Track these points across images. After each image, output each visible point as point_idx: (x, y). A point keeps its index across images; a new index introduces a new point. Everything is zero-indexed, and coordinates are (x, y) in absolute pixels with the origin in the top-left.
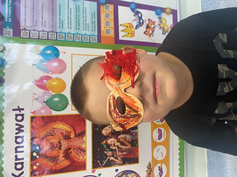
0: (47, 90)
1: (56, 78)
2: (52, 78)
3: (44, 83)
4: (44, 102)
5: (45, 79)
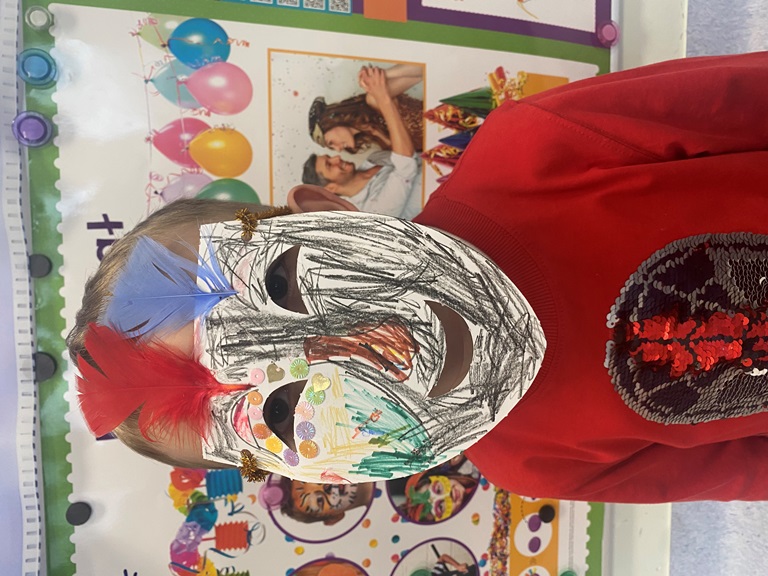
0: (192, 167)
1: (220, 126)
2: (209, 127)
5: (187, 131)
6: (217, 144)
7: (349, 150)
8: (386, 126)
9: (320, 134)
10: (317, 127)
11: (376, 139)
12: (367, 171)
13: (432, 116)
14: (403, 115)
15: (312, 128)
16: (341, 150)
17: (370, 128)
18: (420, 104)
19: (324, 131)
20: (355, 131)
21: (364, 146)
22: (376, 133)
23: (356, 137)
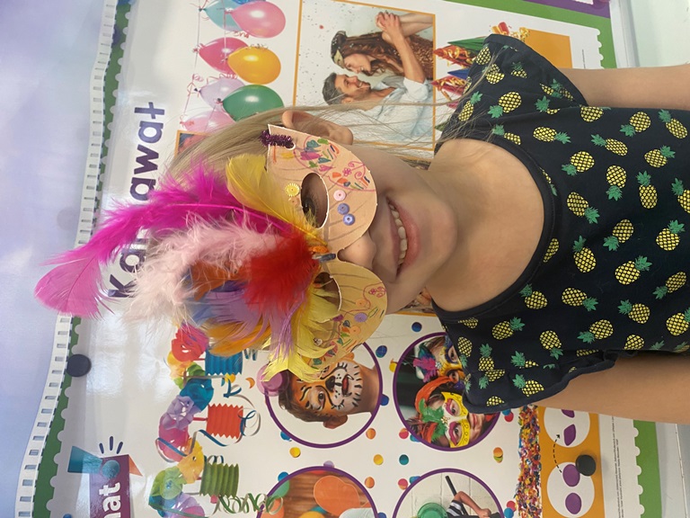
0: (228, 73)
1: (256, 45)
2: (247, 45)
3: (224, 54)
4: (219, 100)
5: (227, 47)
6: (252, 58)
7: (365, 72)
8: (399, 57)
9: (341, 58)
10: (338, 53)
11: (390, 66)
12: (381, 91)
13: (441, 53)
14: (415, 50)
15: (334, 53)
16: (358, 72)
17: (385, 57)
18: (430, 44)
19: (344, 57)
20: (372, 59)
21: (379, 70)
22: (390, 62)
23: (372, 63)
